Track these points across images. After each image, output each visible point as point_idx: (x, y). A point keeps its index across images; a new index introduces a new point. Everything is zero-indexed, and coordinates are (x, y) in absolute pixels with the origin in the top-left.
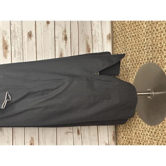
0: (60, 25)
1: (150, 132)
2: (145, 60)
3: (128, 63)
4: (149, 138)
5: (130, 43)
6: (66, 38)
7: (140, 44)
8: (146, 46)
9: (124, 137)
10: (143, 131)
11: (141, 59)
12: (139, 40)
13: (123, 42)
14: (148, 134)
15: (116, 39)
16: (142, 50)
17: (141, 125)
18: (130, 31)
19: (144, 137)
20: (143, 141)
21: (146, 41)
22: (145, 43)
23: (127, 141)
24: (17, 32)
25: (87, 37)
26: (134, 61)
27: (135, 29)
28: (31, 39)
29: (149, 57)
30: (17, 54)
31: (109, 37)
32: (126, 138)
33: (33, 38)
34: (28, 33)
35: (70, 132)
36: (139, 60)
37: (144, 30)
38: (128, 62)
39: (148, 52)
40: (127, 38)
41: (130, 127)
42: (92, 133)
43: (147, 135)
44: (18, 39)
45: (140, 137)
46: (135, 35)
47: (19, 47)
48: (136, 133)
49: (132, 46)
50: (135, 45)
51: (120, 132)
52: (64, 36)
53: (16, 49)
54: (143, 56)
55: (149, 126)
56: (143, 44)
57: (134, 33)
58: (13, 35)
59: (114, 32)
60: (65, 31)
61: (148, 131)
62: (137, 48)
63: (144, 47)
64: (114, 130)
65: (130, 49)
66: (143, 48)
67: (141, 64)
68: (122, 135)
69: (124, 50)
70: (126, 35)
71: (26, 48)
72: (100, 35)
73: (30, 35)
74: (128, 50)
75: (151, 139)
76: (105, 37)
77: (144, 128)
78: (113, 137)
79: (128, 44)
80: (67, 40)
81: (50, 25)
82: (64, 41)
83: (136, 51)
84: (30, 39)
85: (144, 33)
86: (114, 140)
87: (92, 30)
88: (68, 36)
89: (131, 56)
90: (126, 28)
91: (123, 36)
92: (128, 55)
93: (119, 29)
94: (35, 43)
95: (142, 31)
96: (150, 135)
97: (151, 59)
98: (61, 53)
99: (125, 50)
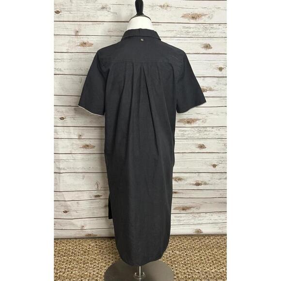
0: (212, 178)
1: (97, 275)
2: (176, 270)
3: (171, 252)
4: (90, 273)
5: (193, 254)
6: (198, 184)
7: (193, 265)
8: (191, 271)
9: (91, 247)
10: (98, 267)
11: (176, 266)
12: (197, 264)
13: (194, 247)
14: (95, 273)
15: (196, 239)
16: (187, 267)
17: (104, 265)
18: (206, 254)
19: (91, 269)
20: (87, 267)
21: (197, 271)
22: (194, 271)
23: (86, 249)
24: (205, 133)
25: (198, 207)
26: (174, 258)
27: (209, 260)
28: (197, 148)
29: (179, 275)
30: (182, 132)
31: (199, 231)
32: (89, 248)
33: (198, 150)
34: (203, 145)
35: (98, 187)
36: (175, 264)
37: (208, 270)
38: (173, 252)
39: (185, 273)
40: (199, 251)
41: (102, 253)
42: (95, 211)
43: (94, 271)
44: (198, 135)
45: (91, 264)
46: (202, 260)
47: (189, 135)
48: (95, 259)
49: (191, 256)
50: (191, 259)
51: (96, 242)
52: (200, 182)
53: (187, 132)
54: (180, 268)
55: (103, 274)
56: (194, 268)
57: (205, 259)
58: (202, 129)
59: (204, 237)
60: (205, 184)
61: (98, 273)
62: (189, 262)
63: (191, 270)
64: (98, 236)
65: (186, 255)
66: (189, 268)
67: (172, 266)
68: (92, 245)
69: (185, 247)
70: (201, 250)
71: (189, 142)
72: (200, 222)
73: (202, 147)
74: (186, 252)
75: (90, 276)
76: (198, 227)
77: (101, 268)
78: (90, 235)
79: (192, 252)
80: (195, 186)
81: (212, 167)
82: (194, 183)
83: (185, 261)
84: (197, 146)
85: (205, 270)
86: (86, 235)
87: (206, 213)
88: (200, 186)
89: (180, 255)
90: (210, 250)
91: (200, 247)
92: (180, 252)
93: (208, 243)
94: (194, 152)
95: (208, 268)
96: (94, 275)
97: (178, 277)
98: (182, 179)
99: (185, 249)
